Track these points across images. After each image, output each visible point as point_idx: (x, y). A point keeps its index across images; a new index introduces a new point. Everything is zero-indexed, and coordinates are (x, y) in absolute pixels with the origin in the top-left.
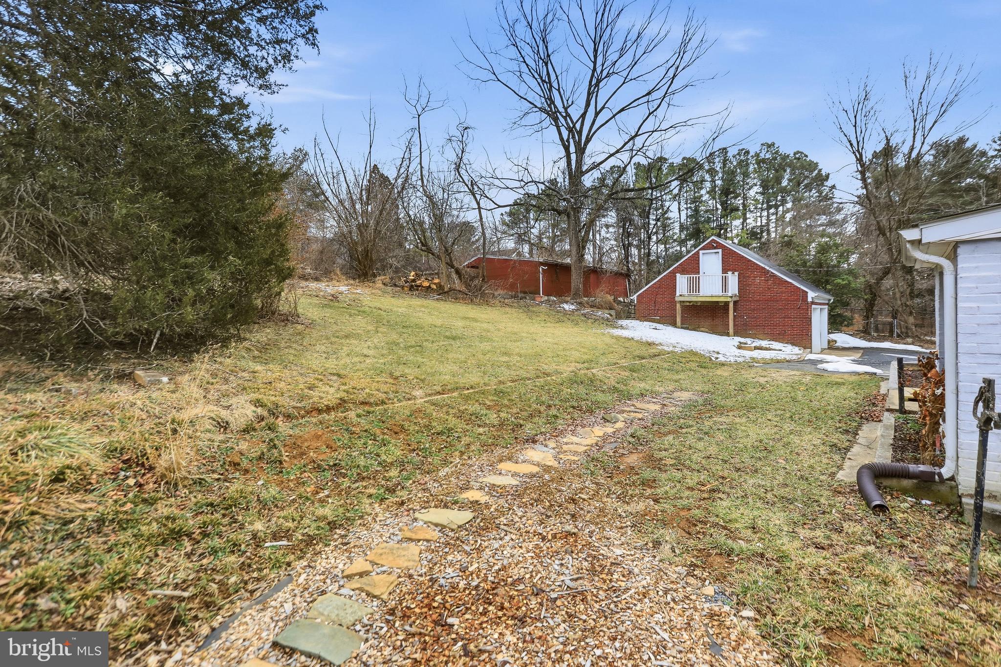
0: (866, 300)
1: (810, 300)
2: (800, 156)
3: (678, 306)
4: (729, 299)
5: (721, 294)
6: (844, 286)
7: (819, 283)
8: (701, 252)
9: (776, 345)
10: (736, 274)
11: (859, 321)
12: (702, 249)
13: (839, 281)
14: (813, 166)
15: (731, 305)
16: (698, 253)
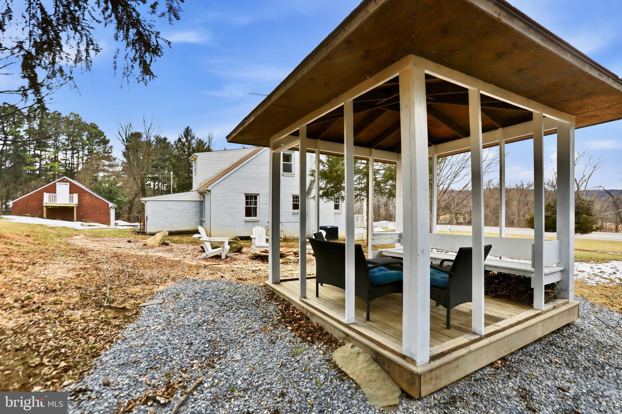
0: (129, 207)
1: (110, 206)
2: (94, 127)
3: (45, 209)
4: (74, 206)
5: (69, 203)
6: (121, 201)
7: (111, 200)
8: (57, 183)
9: (96, 224)
10: (77, 194)
11: (126, 216)
12: (58, 182)
13: (119, 199)
14: (101, 133)
15: (75, 208)
16: (55, 183)
